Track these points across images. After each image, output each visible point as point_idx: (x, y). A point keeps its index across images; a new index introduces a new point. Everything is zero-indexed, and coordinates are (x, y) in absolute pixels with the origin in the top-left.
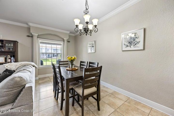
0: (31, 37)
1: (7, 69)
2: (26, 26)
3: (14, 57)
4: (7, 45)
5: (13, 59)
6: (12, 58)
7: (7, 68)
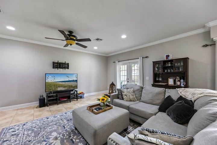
0: (211, 45)
1: (181, 96)
2: (202, 31)
3: (184, 79)
4: (176, 64)
5: (183, 82)
6: (182, 80)
7: (181, 94)
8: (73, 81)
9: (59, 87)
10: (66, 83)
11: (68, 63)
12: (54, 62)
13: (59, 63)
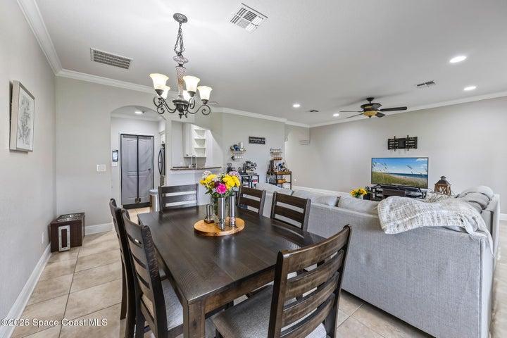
11: (416, 138)
12: (389, 140)
13: (395, 140)
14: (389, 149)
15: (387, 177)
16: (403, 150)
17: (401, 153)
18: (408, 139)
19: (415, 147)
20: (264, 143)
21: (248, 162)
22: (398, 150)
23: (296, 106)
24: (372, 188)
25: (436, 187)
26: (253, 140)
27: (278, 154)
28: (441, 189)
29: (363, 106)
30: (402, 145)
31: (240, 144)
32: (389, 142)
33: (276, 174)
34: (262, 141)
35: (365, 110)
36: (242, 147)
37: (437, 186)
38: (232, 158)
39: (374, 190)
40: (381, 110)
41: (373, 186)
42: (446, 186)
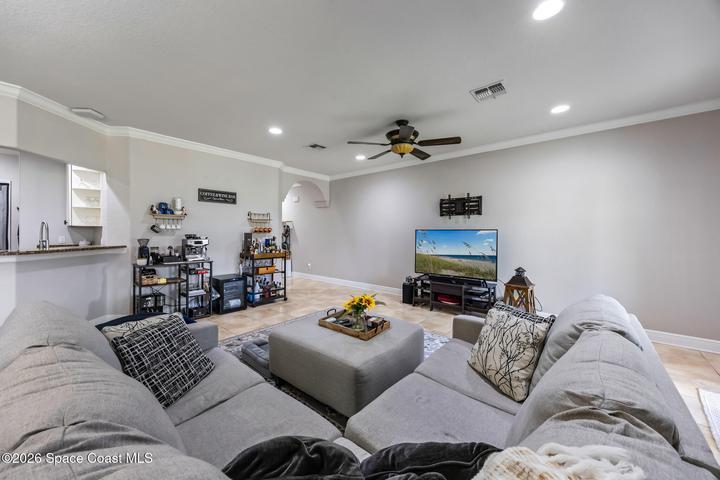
8: (483, 258)
9: (445, 268)
10: (464, 260)
11: (480, 197)
12: (442, 200)
13: (451, 201)
14: (442, 215)
15: (436, 261)
16: (461, 217)
17: (459, 222)
18: (469, 199)
19: (480, 213)
20: (234, 202)
21: (189, 237)
22: (454, 218)
23: (275, 131)
24: (416, 280)
25: (507, 290)
26: (206, 196)
27: (265, 221)
28: (516, 296)
29: (390, 135)
30: (459, 209)
31: (174, 202)
32: (441, 204)
33: (252, 258)
34: (229, 198)
35: (394, 142)
36: (179, 207)
37: (509, 288)
38: (153, 228)
39: (419, 283)
40: (421, 143)
41: (417, 275)
42: (526, 290)
